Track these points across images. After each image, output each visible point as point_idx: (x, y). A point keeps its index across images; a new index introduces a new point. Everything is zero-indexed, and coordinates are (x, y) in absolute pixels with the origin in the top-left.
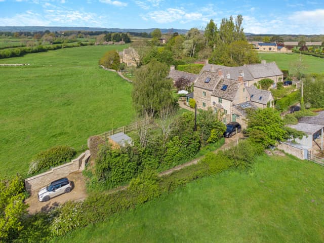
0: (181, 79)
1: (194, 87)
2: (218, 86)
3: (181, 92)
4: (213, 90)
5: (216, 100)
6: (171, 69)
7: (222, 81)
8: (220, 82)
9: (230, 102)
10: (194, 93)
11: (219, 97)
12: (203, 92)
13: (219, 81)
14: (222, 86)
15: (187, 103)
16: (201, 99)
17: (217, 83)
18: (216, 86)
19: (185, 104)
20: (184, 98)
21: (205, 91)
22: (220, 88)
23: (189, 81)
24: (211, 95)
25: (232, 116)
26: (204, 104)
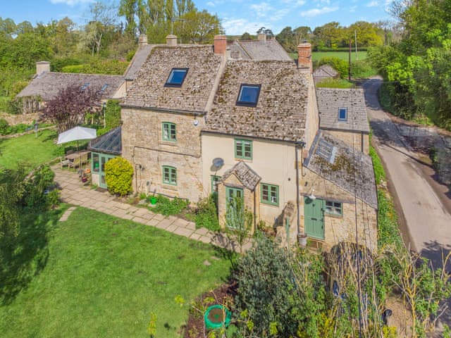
0: (69, 90)
1: (123, 111)
2: (219, 91)
3: (67, 137)
4: (208, 108)
5: (224, 148)
6: (39, 73)
7: (233, 73)
8: (225, 75)
9: (293, 149)
10: (124, 135)
11: (237, 137)
12: (166, 126)
13: (219, 75)
14: (235, 89)
15: (96, 178)
16: (154, 155)
17: (216, 83)
18: (213, 94)
19: (86, 180)
20: (79, 157)
21: (173, 119)
22: (232, 99)
23: (96, 96)
24: (203, 132)
25: (302, 207)
26: (170, 174)
